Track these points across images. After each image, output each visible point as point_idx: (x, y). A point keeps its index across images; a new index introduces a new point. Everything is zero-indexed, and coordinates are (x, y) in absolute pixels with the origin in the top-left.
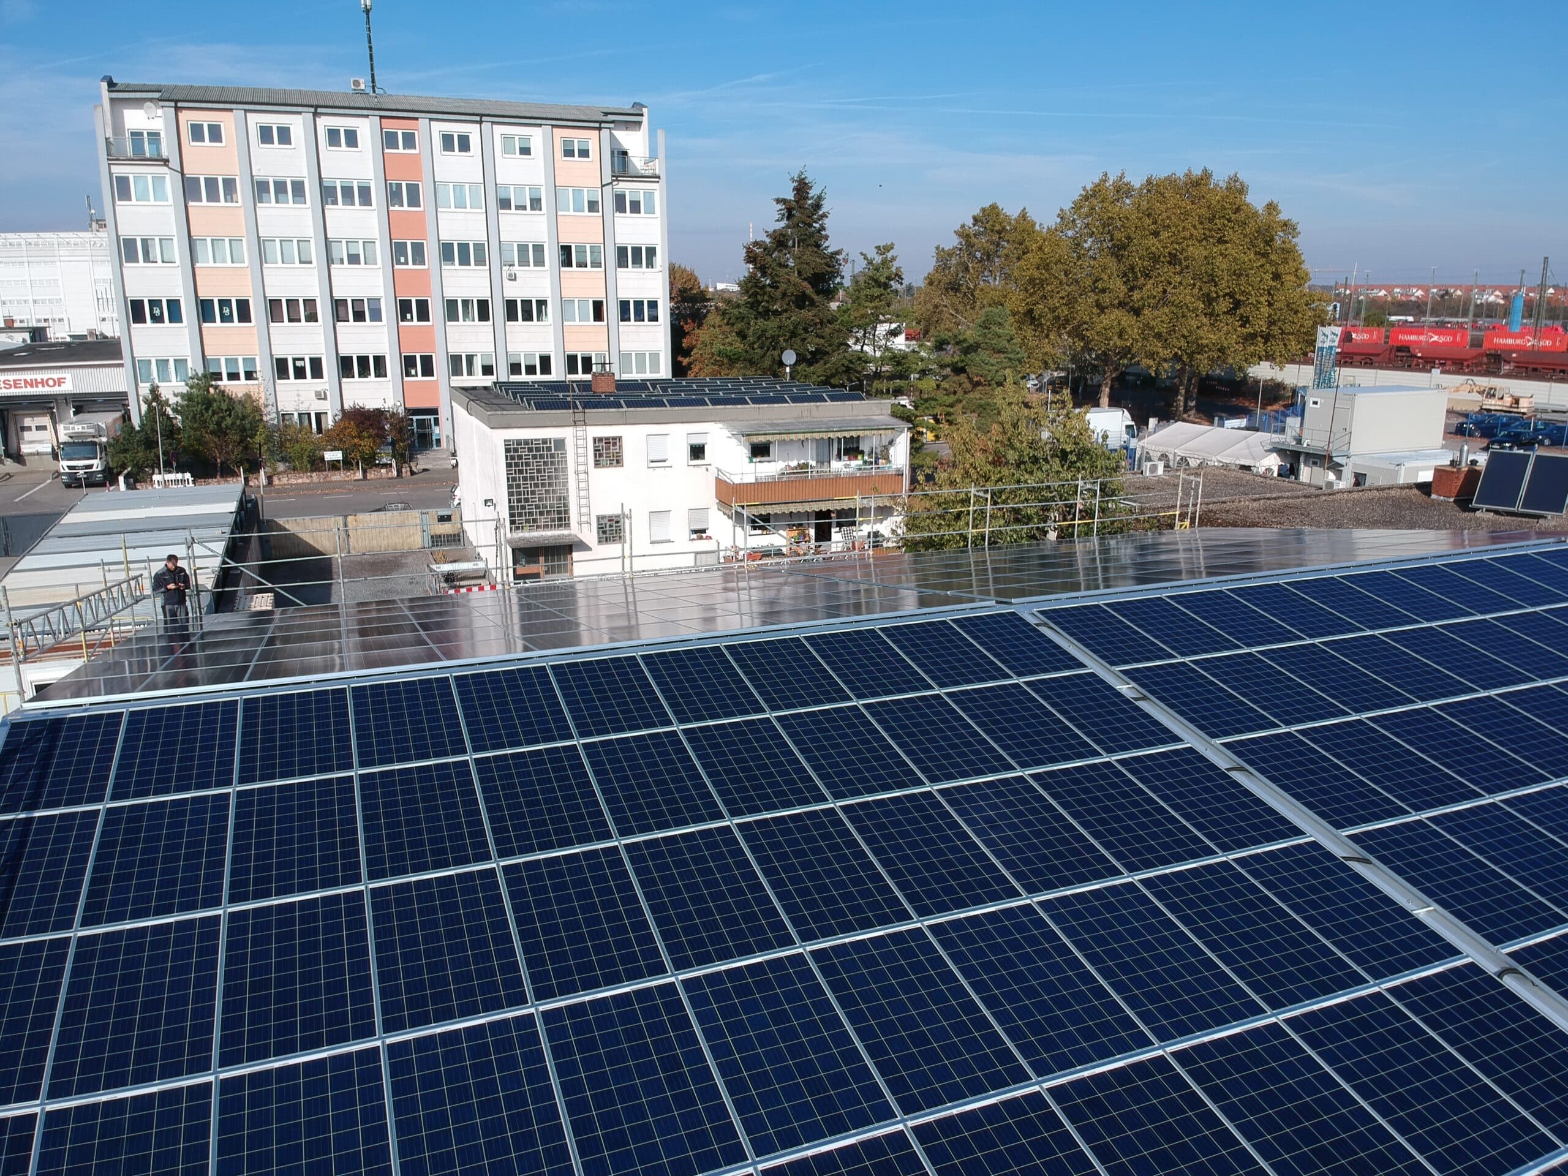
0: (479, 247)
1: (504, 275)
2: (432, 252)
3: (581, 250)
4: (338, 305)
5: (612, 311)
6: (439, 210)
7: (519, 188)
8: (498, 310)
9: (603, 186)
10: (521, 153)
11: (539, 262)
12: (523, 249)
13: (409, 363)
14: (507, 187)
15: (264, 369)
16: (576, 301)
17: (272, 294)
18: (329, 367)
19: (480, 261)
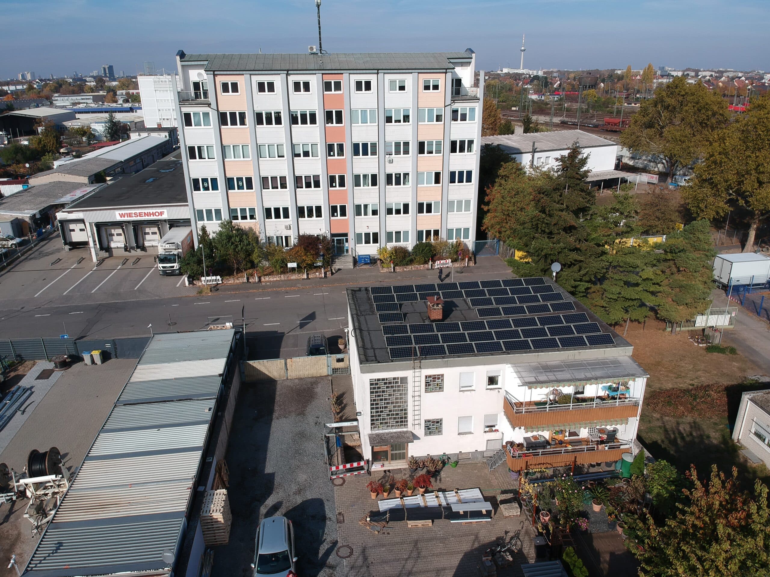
0: (374, 145)
1: (386, 160)
2: (348, 149)
3: (430, 144)
4: (298, 180)
5: (445, 177)
6: (353, 125)
7: (397, 111)
8: (382, 180)
9: (445, 106)
10: (400, 90)
11: (406, 152)
12: (397, 145)
13: (334, 210)
14: (391, 111)
15: (259, 214)
16: (425, 173)
17: (263, 174)
18: (292, 213)
19: (374, 153)
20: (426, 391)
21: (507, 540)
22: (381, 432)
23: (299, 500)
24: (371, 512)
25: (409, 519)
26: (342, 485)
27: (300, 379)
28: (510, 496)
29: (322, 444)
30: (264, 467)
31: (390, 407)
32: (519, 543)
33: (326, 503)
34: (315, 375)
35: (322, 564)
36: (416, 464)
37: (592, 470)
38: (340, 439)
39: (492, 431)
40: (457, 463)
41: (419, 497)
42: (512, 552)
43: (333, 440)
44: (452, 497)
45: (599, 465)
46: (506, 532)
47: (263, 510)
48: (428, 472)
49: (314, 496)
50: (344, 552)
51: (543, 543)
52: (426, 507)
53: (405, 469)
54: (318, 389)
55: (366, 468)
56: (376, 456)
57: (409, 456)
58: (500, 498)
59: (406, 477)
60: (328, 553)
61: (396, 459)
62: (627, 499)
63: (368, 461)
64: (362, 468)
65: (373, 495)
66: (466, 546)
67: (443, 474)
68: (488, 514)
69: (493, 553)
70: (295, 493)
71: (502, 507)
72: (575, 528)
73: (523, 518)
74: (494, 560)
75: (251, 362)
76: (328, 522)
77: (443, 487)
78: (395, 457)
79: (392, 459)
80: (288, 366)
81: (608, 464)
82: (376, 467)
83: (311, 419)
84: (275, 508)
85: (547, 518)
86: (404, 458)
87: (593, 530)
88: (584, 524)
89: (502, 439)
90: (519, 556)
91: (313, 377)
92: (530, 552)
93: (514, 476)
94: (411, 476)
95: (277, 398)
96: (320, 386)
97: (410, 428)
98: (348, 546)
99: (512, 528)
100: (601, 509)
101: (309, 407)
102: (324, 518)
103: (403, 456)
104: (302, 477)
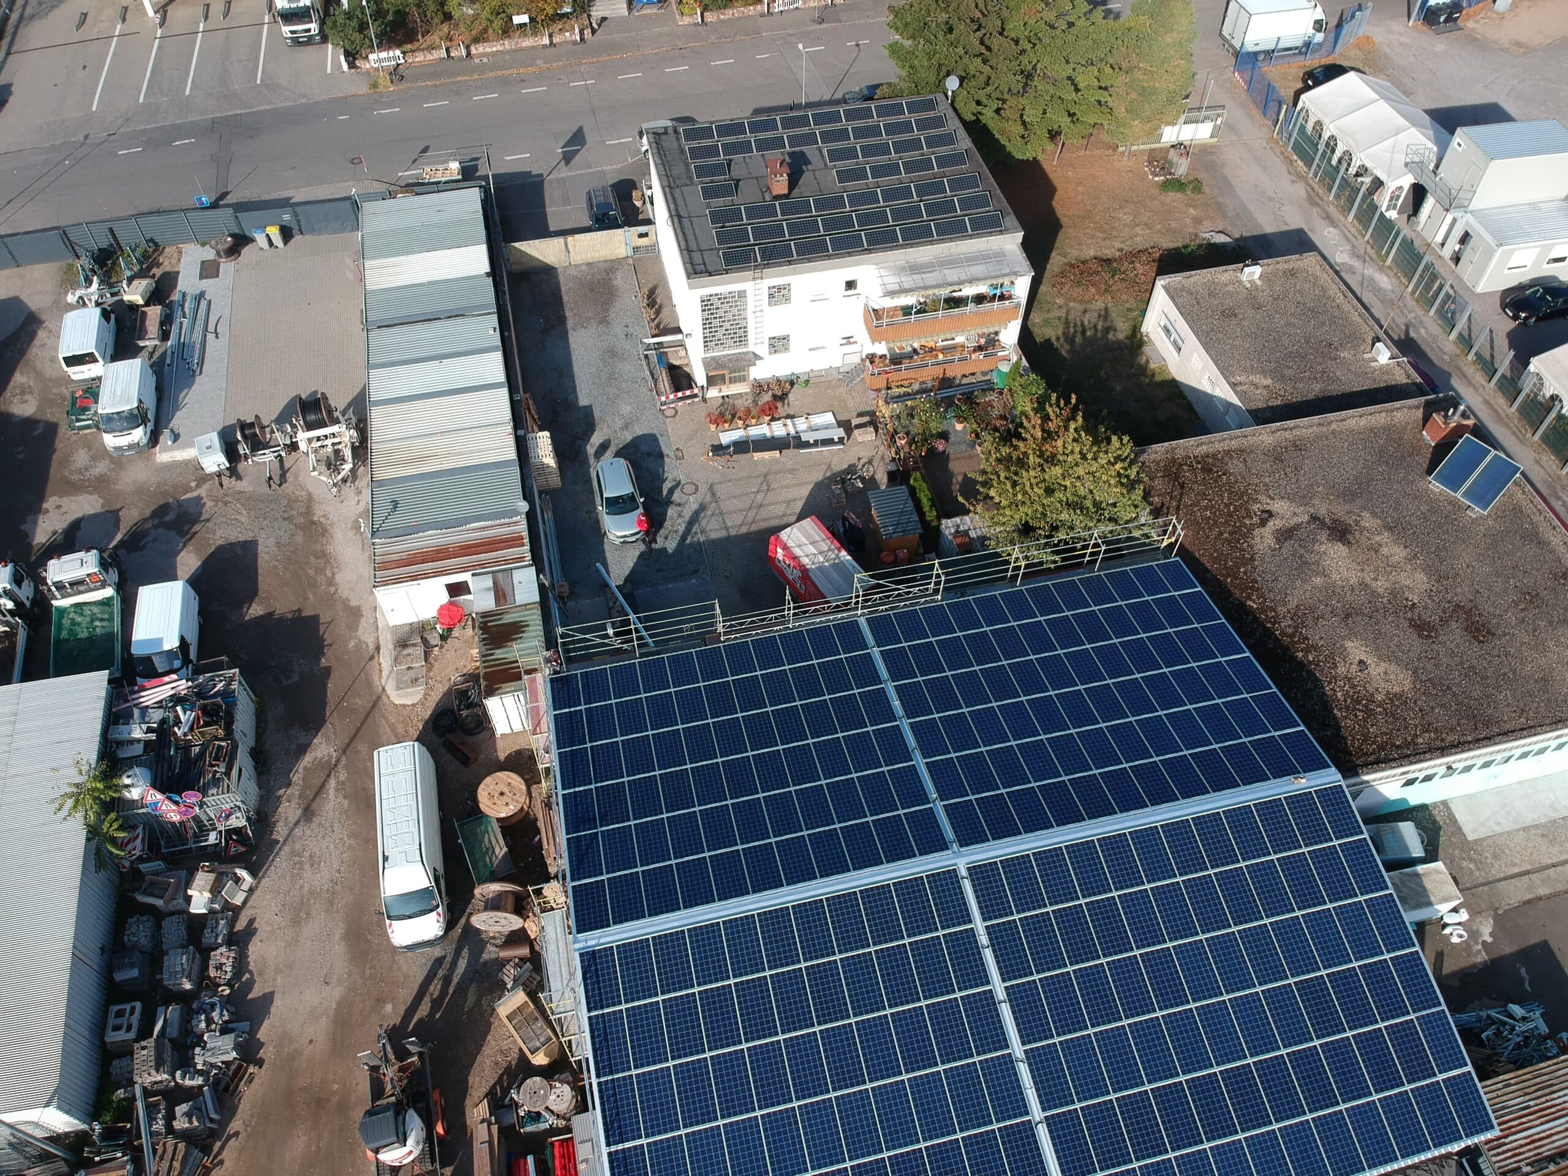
20: (770, 305)
21: (860, 467)
22: (716, 354)
23: (628, 437)
24: (713, 446)
25: (755, 451)
26: (674, 416)
27: (589, 264)
28: (866, 419)
29: (641, 365)
30: (577, 397)
31: (727, 325)
32: (871, 469)
33: (660, 439)
34: (608, 258)
35: (668, 502)
36: (759, 387)
37: (965, 381)
38: (662, 357)
39: (849, 343)
40: (807, 382)
41: (765, 426)
42: (863, 479)
43: (654, 359)
44: (801, 424)
45: (973, 374)
46: (859, 459)
47: (591, 450)
48: (775, 397)
49: (645, 432)
50: (689, 489)
51: (895, 468)
52: (773, 437)
53: (746, 394)
54: (618, 281)
55: (700, 395)
56: (711, 381)
57: (751, 378)
58: (855, 422)
59: (748, 403)
60: (671, 491)
61: (735, 382)
62: (995, 413)
63: (702, 387)
64: (696, 396)
65: (713, 427)
66: (818, 476)
67: (790, 396)
68: (841, 441)
69: (843, 481)
70: (622, 429)
71: (856, 432)
72: (932, 451)
73: (879, 442)
74: (844, 489)
75: (517, 245)
76: (666, 459)
77: (792, 413)
78: (733, 381)
79: (731, 382)
80: (570, 246)
81: (984, 374)
82: (713, 393)
83: (618, 329)
84: (604, 447)
85: (903, 442)
86: (744, 380)
87: (950, 450)
88: (940, 446)
89: (861, 352)
90: (871, 483)
91: (606, 261)
92: (882, 478)
93: (873, 394)
94: (755, 402)
95: (565, 298)
96: (619, 275)
97: (751, 348)
98: (692, 483)
99: (865, 455)
100: (965, 427)
101: (612, 310)
102: (661, 455)
103: (743, 379)
104: (626, 409)
